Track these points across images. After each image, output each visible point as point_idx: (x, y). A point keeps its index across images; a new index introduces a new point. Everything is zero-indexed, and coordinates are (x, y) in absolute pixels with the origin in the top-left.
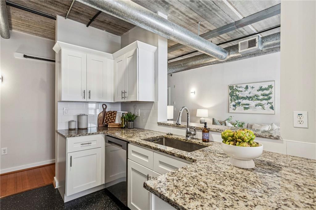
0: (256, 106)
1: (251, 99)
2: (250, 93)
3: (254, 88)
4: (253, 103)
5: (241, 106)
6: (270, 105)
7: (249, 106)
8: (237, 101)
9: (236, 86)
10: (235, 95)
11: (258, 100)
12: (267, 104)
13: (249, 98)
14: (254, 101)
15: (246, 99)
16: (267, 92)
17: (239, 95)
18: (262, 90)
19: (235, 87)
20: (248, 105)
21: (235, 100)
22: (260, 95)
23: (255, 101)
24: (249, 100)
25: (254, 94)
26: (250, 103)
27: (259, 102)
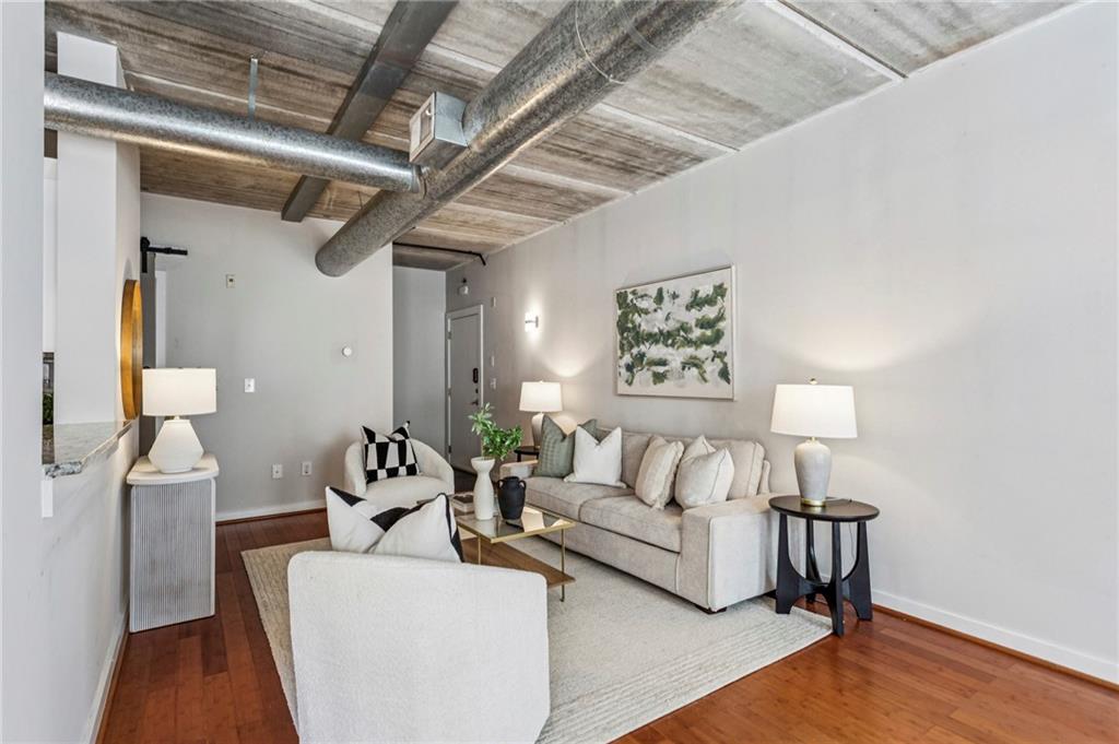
0: (683, 369)
1: (670, 342)
2: (667, 319)
3: (677, 297)
4: (676, 356)
5: (645, 369)
6: (718, 364)
7: (666, 368)
8: (635, 351)
9: (634, 293)
10: (630, 325)
11: (689, 342)
12: (713, 360)
13: (665, 337)
14: (678, 348)
15: (657, 342)
16: (710, 312)
17: (640, 325)
18: (698, 305)
19: (630, 297)
20: (663, 363)
21: (632, 347)
22: (693, 323)
23: (681, 350)
24: (667, 346)
25: (678, 321)
26: (669, 358)
27: (690, 351)
